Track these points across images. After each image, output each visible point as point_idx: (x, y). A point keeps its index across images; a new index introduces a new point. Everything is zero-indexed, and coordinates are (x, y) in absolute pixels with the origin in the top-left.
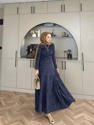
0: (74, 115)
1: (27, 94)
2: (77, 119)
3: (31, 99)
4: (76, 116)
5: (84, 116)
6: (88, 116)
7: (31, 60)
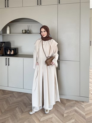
0: (42, 116)
1: (4, 91)
2: (43, 121)
3: (4, 97)
4: (44, 117)
5: (52, 118)
6: (57, 118)
7: (6, 58)
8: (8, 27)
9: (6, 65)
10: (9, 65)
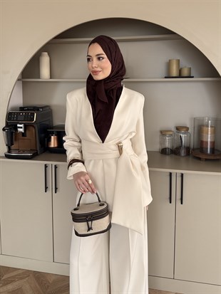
7: (46, 166)
8: (46, 53)
9: (46, 188)
10: (56, 189)
